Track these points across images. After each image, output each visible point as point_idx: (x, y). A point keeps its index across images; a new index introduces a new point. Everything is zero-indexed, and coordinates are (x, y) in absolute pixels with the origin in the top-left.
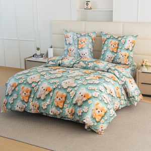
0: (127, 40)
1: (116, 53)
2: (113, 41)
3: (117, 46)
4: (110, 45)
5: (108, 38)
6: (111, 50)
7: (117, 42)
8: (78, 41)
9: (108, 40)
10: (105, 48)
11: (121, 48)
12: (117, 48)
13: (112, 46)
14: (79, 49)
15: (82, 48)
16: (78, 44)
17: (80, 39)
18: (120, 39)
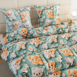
0: (57, 8)
1: (52, 19)
2: (49, 11)
3: (52, 14)
4: (47, 14)
5: (43, 10)
6: (49, 17)
7: (52, 11)
8: (21, 16)
9: (44, 11)
10: (44, 17)
11: (55, 15)
12: (53, 15)
13: (49, 15)
14: (23, 22)
15: (26, 21)
16: (22, 19)
17: (21, 14)
18: (52, 8)
